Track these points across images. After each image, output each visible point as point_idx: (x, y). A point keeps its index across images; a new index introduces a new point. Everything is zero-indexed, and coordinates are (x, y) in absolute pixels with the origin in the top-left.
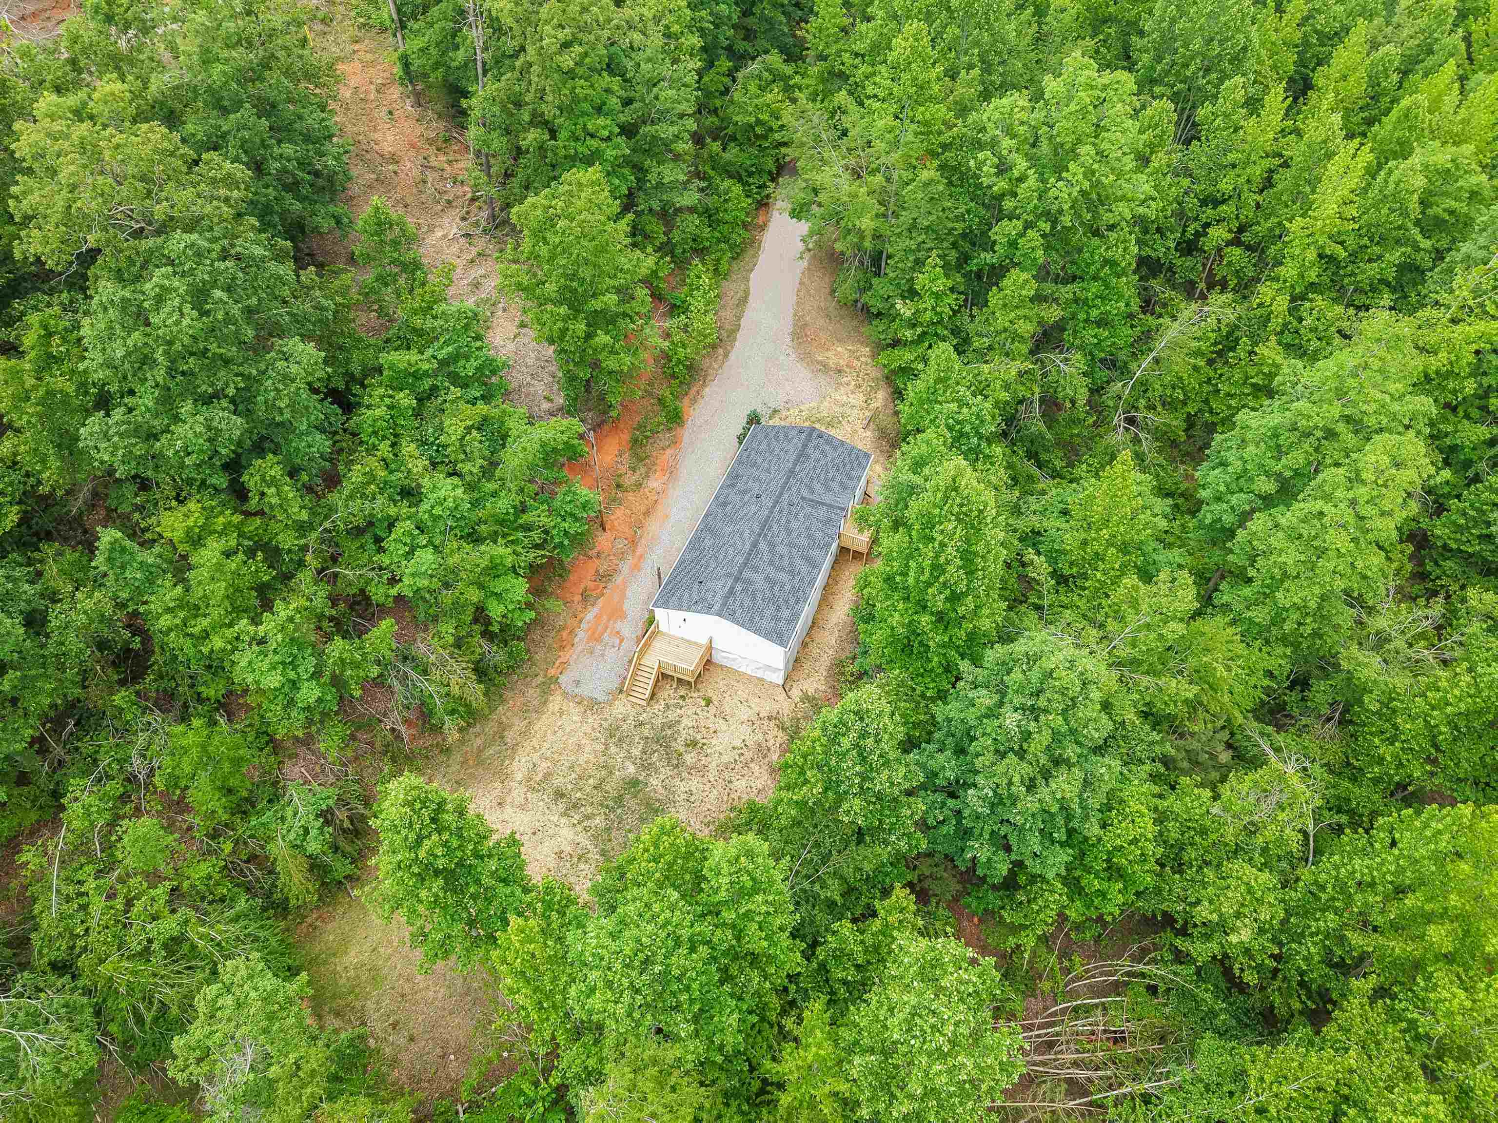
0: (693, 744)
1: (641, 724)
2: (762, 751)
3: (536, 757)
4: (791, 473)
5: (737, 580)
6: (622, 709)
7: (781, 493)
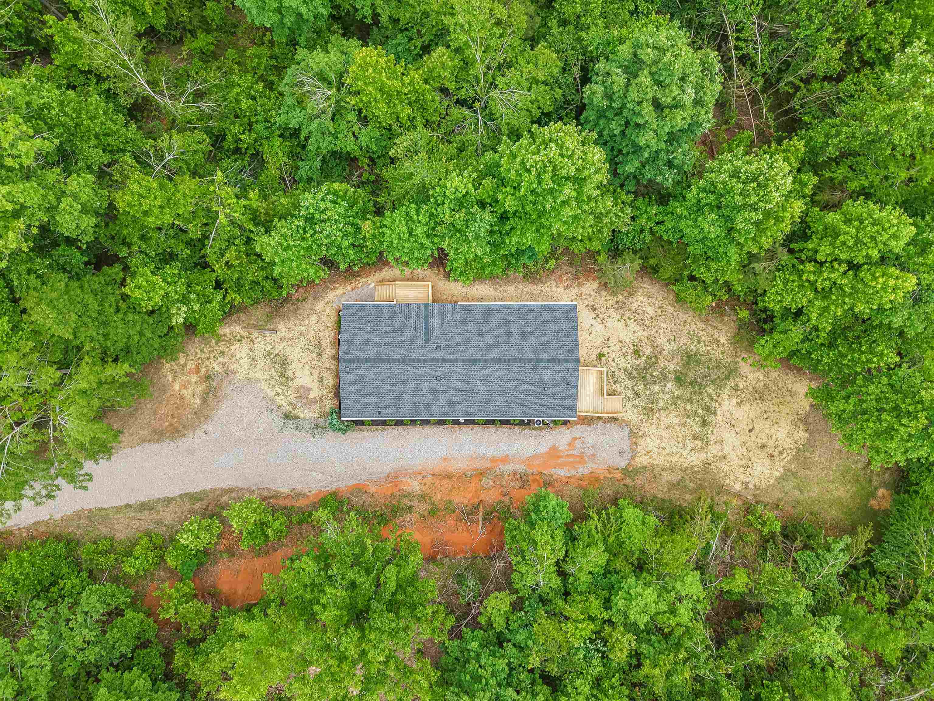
0: (637, 353)
1: (636, 394)
2: (621, 306)
3: (685, 453)
6: (630, 412)
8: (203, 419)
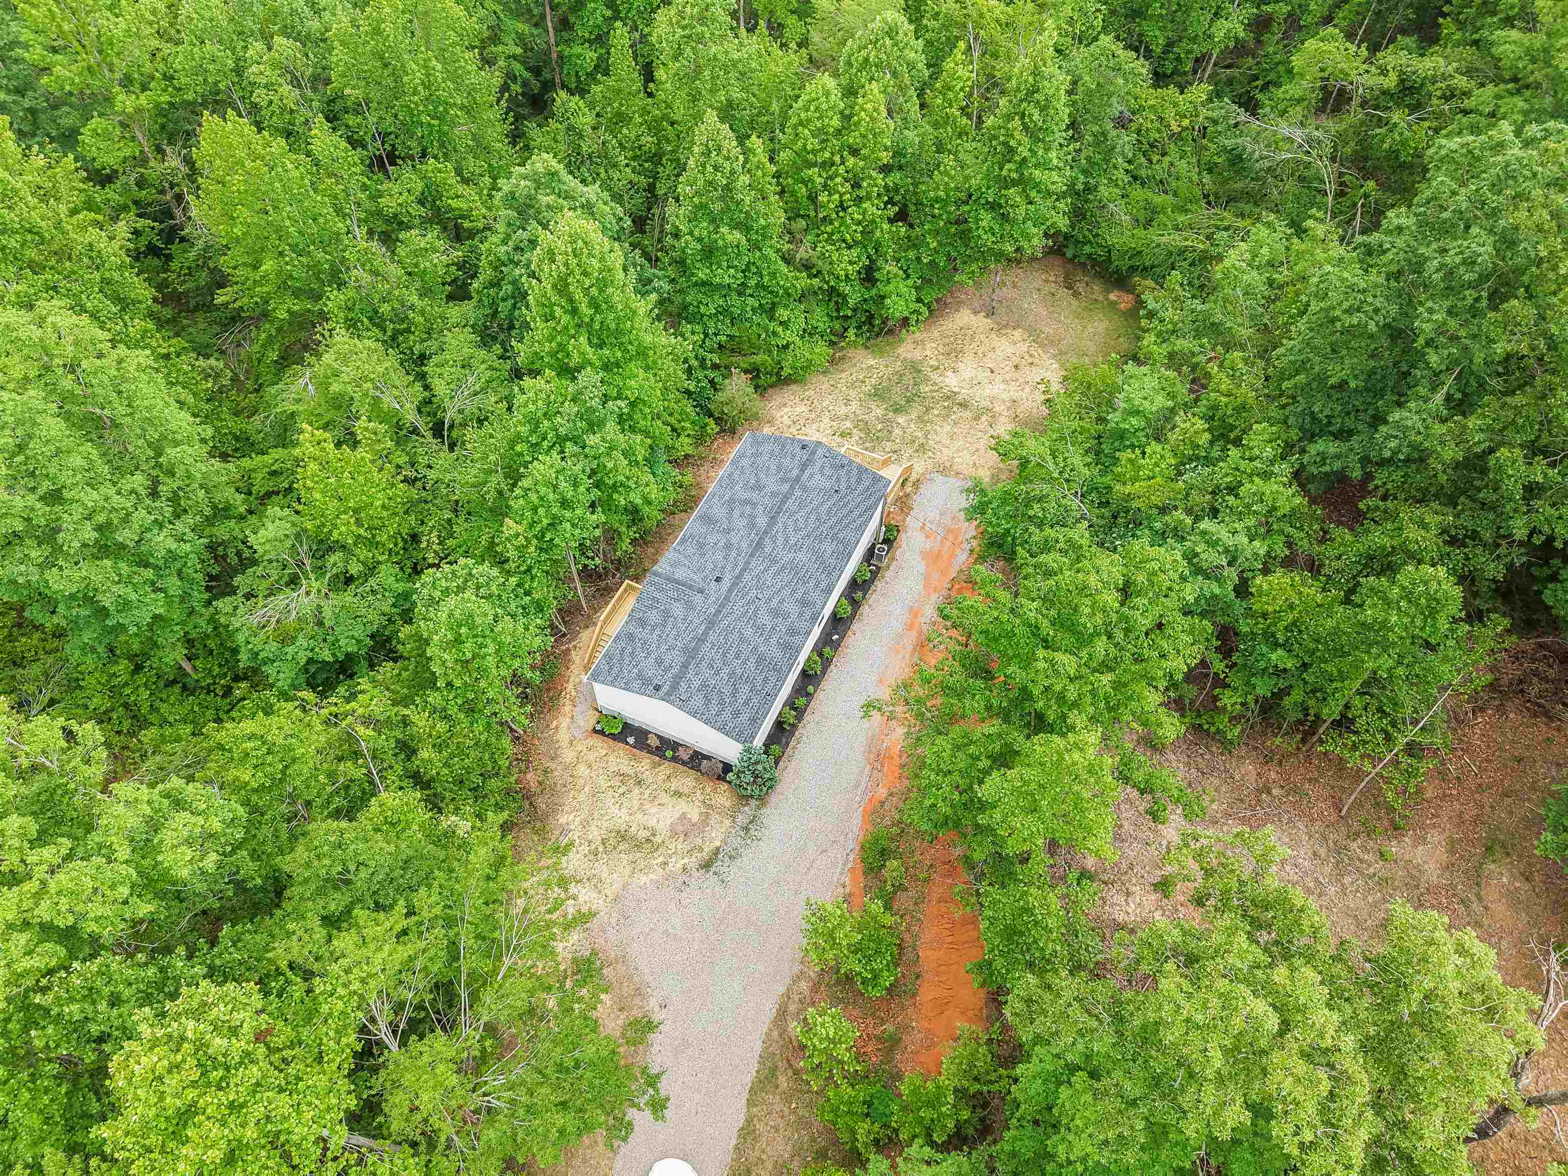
4: (711, 623)
5: (797, 479)
7: (730, 590)
8: (637, 1001)
